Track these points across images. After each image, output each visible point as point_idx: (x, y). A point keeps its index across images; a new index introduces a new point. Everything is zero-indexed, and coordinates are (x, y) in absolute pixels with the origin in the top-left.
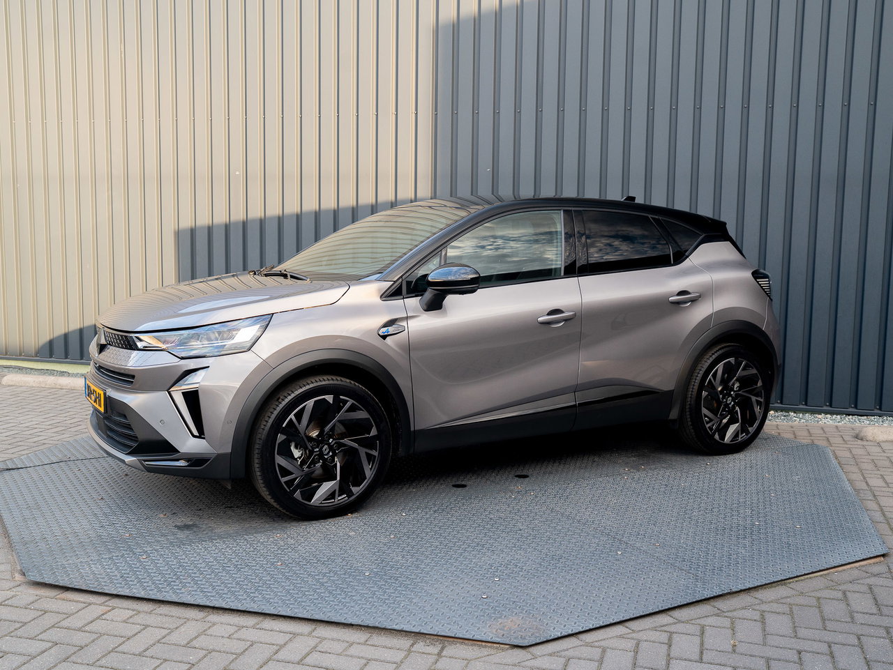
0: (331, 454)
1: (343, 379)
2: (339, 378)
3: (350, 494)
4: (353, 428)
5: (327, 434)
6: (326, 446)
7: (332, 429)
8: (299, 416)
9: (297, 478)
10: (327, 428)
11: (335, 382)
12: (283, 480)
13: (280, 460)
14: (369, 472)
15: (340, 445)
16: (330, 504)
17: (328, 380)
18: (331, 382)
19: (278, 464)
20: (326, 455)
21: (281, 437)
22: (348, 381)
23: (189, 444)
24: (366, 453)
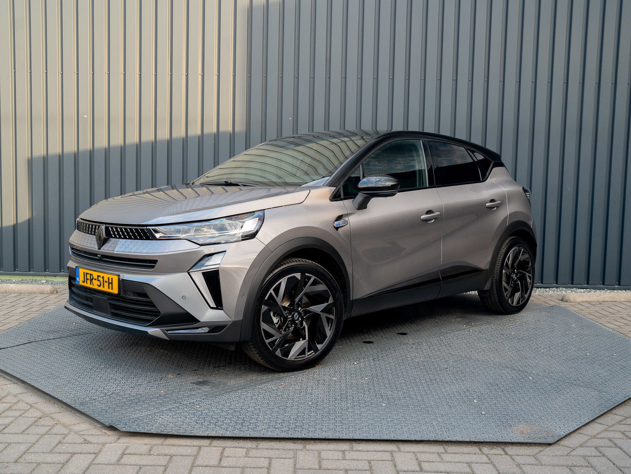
0: (300, 319)
1: (307, 260)
2: (304, 260)
3: (316, 350)
4: (316, 299)
5: (296, 304)
6: (296, 314)
7: (300, 300)
8: (277, 290)
9: (277, 339)
10: (297, 300)
11: (302, 263)
12: (267, 341)
13: (264, 326)
14: (329, 333)
15: (306, 312)
16: (302, 359)
17: (297, 261)
18: (299, 263)
19: (263, 329)
20: (296, 320)
21: (264, 308)
22: (310, 261)
23: (208, 315)
24: (327, 317)
